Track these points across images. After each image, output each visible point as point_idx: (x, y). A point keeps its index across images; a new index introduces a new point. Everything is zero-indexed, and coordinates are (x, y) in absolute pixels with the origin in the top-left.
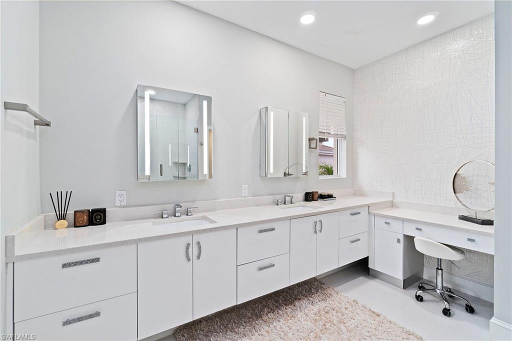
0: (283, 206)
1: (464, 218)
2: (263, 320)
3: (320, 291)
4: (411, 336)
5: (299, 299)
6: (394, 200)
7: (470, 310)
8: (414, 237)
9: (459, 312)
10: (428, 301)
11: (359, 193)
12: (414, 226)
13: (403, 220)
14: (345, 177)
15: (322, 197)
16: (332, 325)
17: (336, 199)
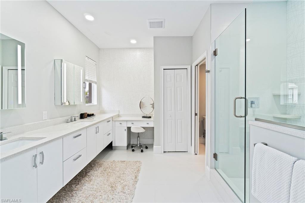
0: (75, 122)
1: (144, 117)
2: (75, 190)
3: (96, 164)
4: (137, 162)
5: (89, 172)
6: (119, 114)
7: (147, 148)
8: (131, 127)
9: (144, 150)
10: (136, 150)
11: (103, 112)
12: (131, 123)
13: (127, 121)
14: (96, 104)
15: (89, 115)
16: (111, 173)
17: (96, 116)
